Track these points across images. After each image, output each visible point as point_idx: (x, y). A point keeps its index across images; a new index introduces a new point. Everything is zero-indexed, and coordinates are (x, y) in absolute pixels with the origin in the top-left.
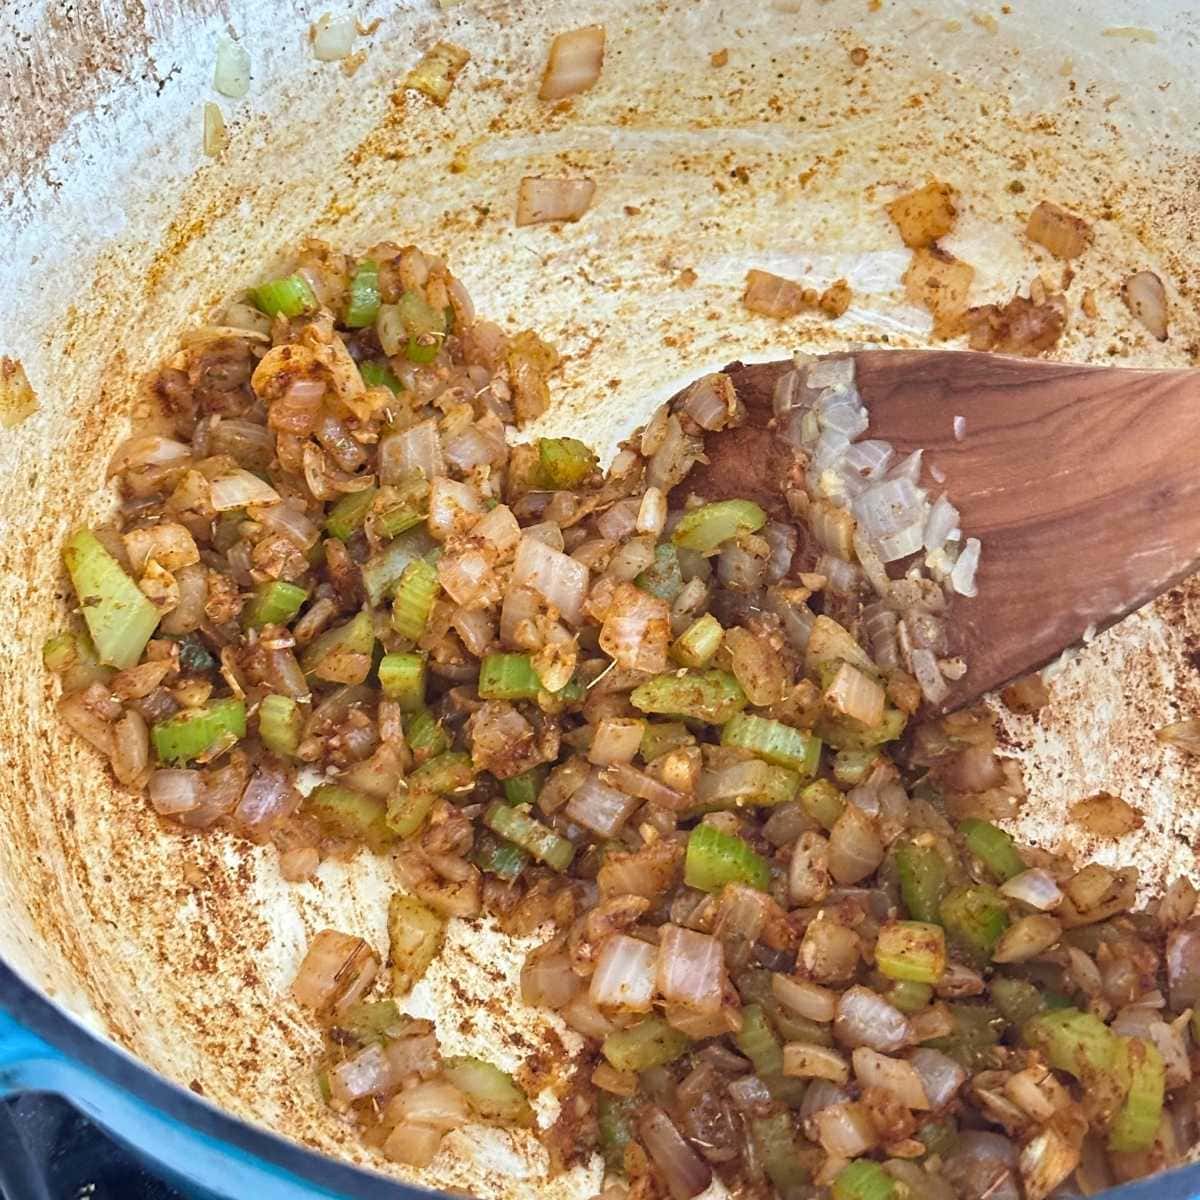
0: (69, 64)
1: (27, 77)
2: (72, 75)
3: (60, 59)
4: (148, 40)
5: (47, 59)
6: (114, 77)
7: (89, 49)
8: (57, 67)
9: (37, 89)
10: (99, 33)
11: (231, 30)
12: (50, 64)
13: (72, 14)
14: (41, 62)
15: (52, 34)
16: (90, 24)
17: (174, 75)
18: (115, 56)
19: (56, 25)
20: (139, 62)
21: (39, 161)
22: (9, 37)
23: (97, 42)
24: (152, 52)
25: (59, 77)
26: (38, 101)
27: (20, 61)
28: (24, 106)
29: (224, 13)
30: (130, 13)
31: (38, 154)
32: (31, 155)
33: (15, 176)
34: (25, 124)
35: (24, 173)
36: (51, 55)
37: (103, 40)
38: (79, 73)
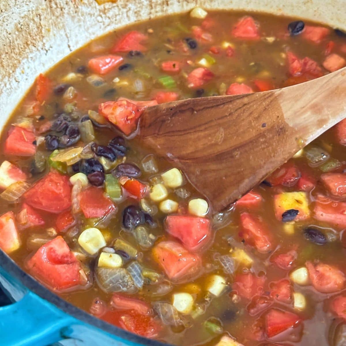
0: (21, 43)
1: (10, 46)
2: (22, 47)
3: (19, 41)
4: (43, 37)
5: (15, 41)
6: (34, 48)
7: (27, 39)
8: (18, 44)
9: (13, 50)
10: (30, 34)
11: (66, 35)
12: (16, 43)
13: (22, 27)
14: (13, 42)
15: (17, 33)
16: (27, 30)
17: (51, 49)
18: (34, 42)
19: (18, 30)
20: (40, 44)
21: (13, 74)
22: (5, 33)
23: (29, 37)
24: (44, 41)
25: (19, 47)
26: (13, 55)
27: (8, 41)
28: (9, 55)
29: (65, 29)
30: (38, 28)
31: (13, 72)
32: (11, 72)
33: (7, 77)
34: (10, 61)
35: (9, 77)
36: (16, 40)
37: (31, 36)
38: (24, 46)
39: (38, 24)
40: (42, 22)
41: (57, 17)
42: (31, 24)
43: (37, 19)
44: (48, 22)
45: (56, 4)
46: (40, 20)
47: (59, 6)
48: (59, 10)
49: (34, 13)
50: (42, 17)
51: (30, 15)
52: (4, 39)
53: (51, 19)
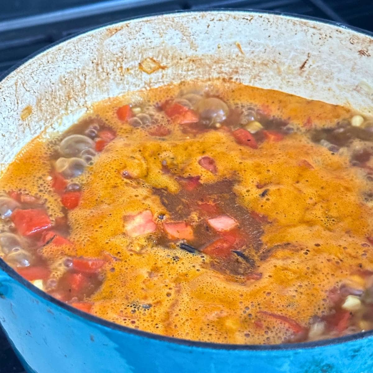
0: (63, 94)
1: (51, 94)
2: (64, 98)
3: (61, 92)
4: (86, 95)
5: (57, 91)
6: (75, 103)
7: (69, 93)
8: (60, 95)
9: (53, 99)
10: (73, 89)
12: (58, 93)
13: (66, 81)
14: (55, 92)
15: (60, 85)
16: (71, 86)
18: (76, 97)
19: (61, 83)
20: (82, 100)
21: (50, 120)
22: (48, 82)
23: (72, 91)
24: (86, 99)
25: (60, 98)
26: (53, 103)
27: (50, 89)
28: (49, 102)
29: (108, 93)
30: (82, 86)
31: (51, 118)
32: (48, 117)
33: (43, 122)
34: (49, 108)
35: (46, 122)
36: (59, 91)
37: (74, 91)
38: (65, 98)
39: (83, 82)
40: (87, 82)
41: (103, 80)
42: (76, 80)
43: (82, 78)
44: (93, 82)
45: (103, 68)
46: (85, 79)
47: (105, 70)
48: (105, 74)
49: (80, 71)
50: (87, 77)
51: (76, 72)
52: (46, 86)
53: (96, 80)
